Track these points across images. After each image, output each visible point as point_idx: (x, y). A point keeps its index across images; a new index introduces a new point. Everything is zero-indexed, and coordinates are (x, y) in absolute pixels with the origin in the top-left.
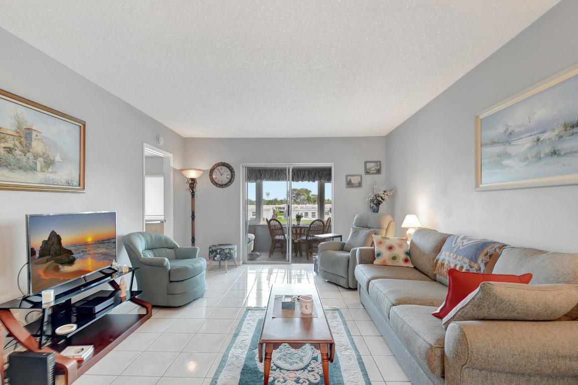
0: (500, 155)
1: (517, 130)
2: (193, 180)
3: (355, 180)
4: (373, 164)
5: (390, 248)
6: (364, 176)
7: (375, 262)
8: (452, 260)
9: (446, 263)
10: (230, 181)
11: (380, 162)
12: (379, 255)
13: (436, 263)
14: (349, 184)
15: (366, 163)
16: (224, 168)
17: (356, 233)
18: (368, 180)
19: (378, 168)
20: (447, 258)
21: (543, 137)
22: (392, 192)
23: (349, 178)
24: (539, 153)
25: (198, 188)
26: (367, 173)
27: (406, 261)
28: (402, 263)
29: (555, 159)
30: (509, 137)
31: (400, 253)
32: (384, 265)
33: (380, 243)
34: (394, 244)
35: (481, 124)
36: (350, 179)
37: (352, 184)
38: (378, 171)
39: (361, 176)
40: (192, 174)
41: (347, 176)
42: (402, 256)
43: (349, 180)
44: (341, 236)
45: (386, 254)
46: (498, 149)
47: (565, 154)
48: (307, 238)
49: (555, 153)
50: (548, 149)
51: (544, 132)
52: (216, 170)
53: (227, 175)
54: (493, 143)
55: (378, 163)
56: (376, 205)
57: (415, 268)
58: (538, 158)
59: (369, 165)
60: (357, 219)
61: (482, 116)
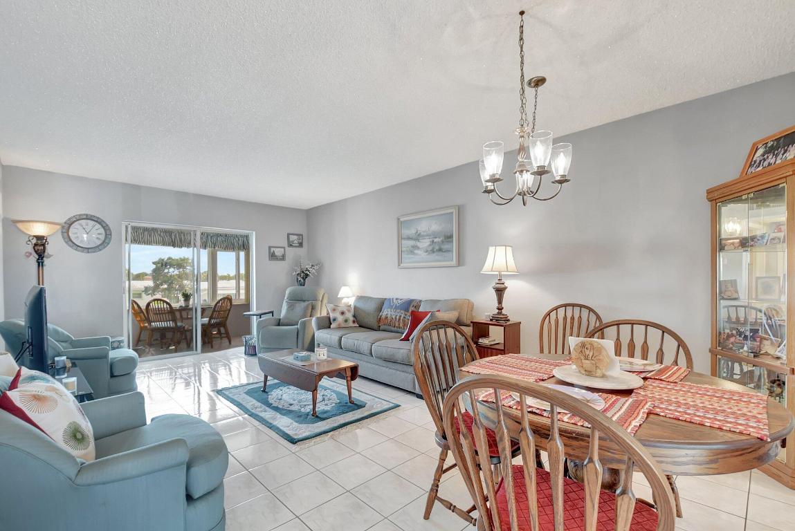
0: (413, 247)
1: (422, 233)
2: (40, 238)
3: (278, 252)
4: (295, 237)
5: (343, 313)
6: (287, 249)
7: (332, 326)
8: (393, 313)
9: (389, 316)
10: (105, 243)
11: (302, 235)
12: (334, 320)
13: (380, 319)
14: (273, 256)
15: (288, 235)
16: (91, 223)
17: (291, 307)
18: (291, 252)
19: (300, 241)
20: (389, 313)
21: (436, 240)
22: (319, 266)
23: (272, 249)
24: (433, 249)
26: (290, 246)
27: (354, 322)
28: (351, 324)
29: (441, 253)
30: (418, 237)
31: (350, 316)
32: (339, 328)
33: (334, 310)
34: (345, 310)
35: (401, 224)
36: (274, 251)
37: (276, 256)
38: (301, 245)
39: (284, 248)
40: (39, 229)
41: (270, 248)
42: (351, 319)
43: (272, 251)
44: (272, 312)
45: (340, 318)
46: (412, 243)
47: (445, 252)
48: (210, 321)
49: (440, 250)
50: (437, 248)
51: (436, 238)
52: (76, 225)
53: (99, 234)
54: (409, 238)
55: (300, 235)
56: (303, 278)
57: (360, 326)
58: (433, 251)
59: (293, 238)
60: (290, 293)
61: (401, 220)
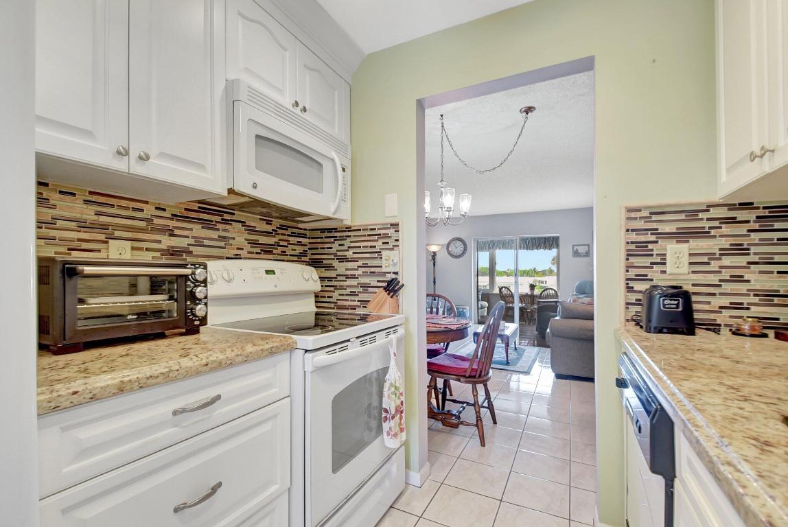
2: (435, 253)
3: (582, 250)
10: (464, 253)
14: (576, 254)
16: (458, 242)
23: (575, 248)
25: (438, 257)
36: (577, 249)
37: (579, 253)
39: (588, 246)
40: (434, 248)
41: (573, 246)
52: (452, 244)
53: (461, 248)
